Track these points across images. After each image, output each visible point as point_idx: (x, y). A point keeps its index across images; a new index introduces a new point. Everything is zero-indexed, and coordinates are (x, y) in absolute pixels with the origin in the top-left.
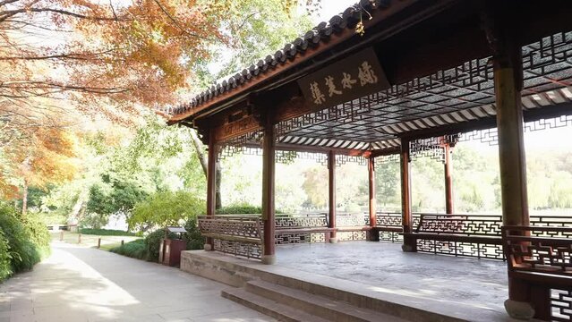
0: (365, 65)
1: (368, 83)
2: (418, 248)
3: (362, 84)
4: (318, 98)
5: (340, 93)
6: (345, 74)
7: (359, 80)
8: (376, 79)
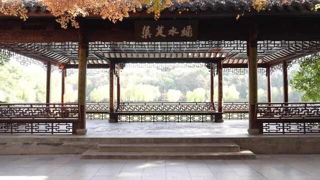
0: (189, 27)
1: (185, 36)
2: (119, 120)
3: (182, 35)
4: (146, 35)
5: (165, 36)
6: (173, 28)
7: (181, 33)
8: (192, 35)
